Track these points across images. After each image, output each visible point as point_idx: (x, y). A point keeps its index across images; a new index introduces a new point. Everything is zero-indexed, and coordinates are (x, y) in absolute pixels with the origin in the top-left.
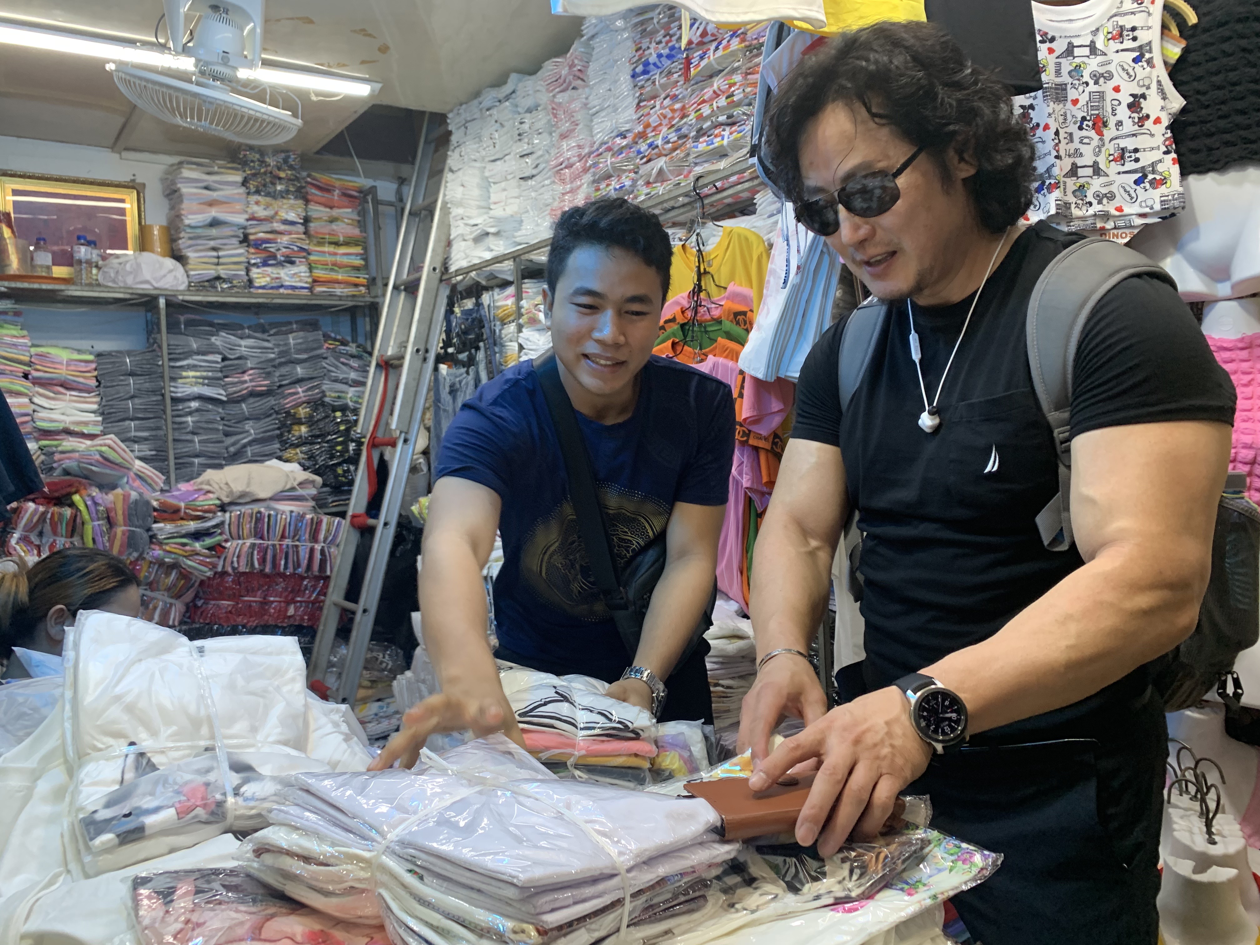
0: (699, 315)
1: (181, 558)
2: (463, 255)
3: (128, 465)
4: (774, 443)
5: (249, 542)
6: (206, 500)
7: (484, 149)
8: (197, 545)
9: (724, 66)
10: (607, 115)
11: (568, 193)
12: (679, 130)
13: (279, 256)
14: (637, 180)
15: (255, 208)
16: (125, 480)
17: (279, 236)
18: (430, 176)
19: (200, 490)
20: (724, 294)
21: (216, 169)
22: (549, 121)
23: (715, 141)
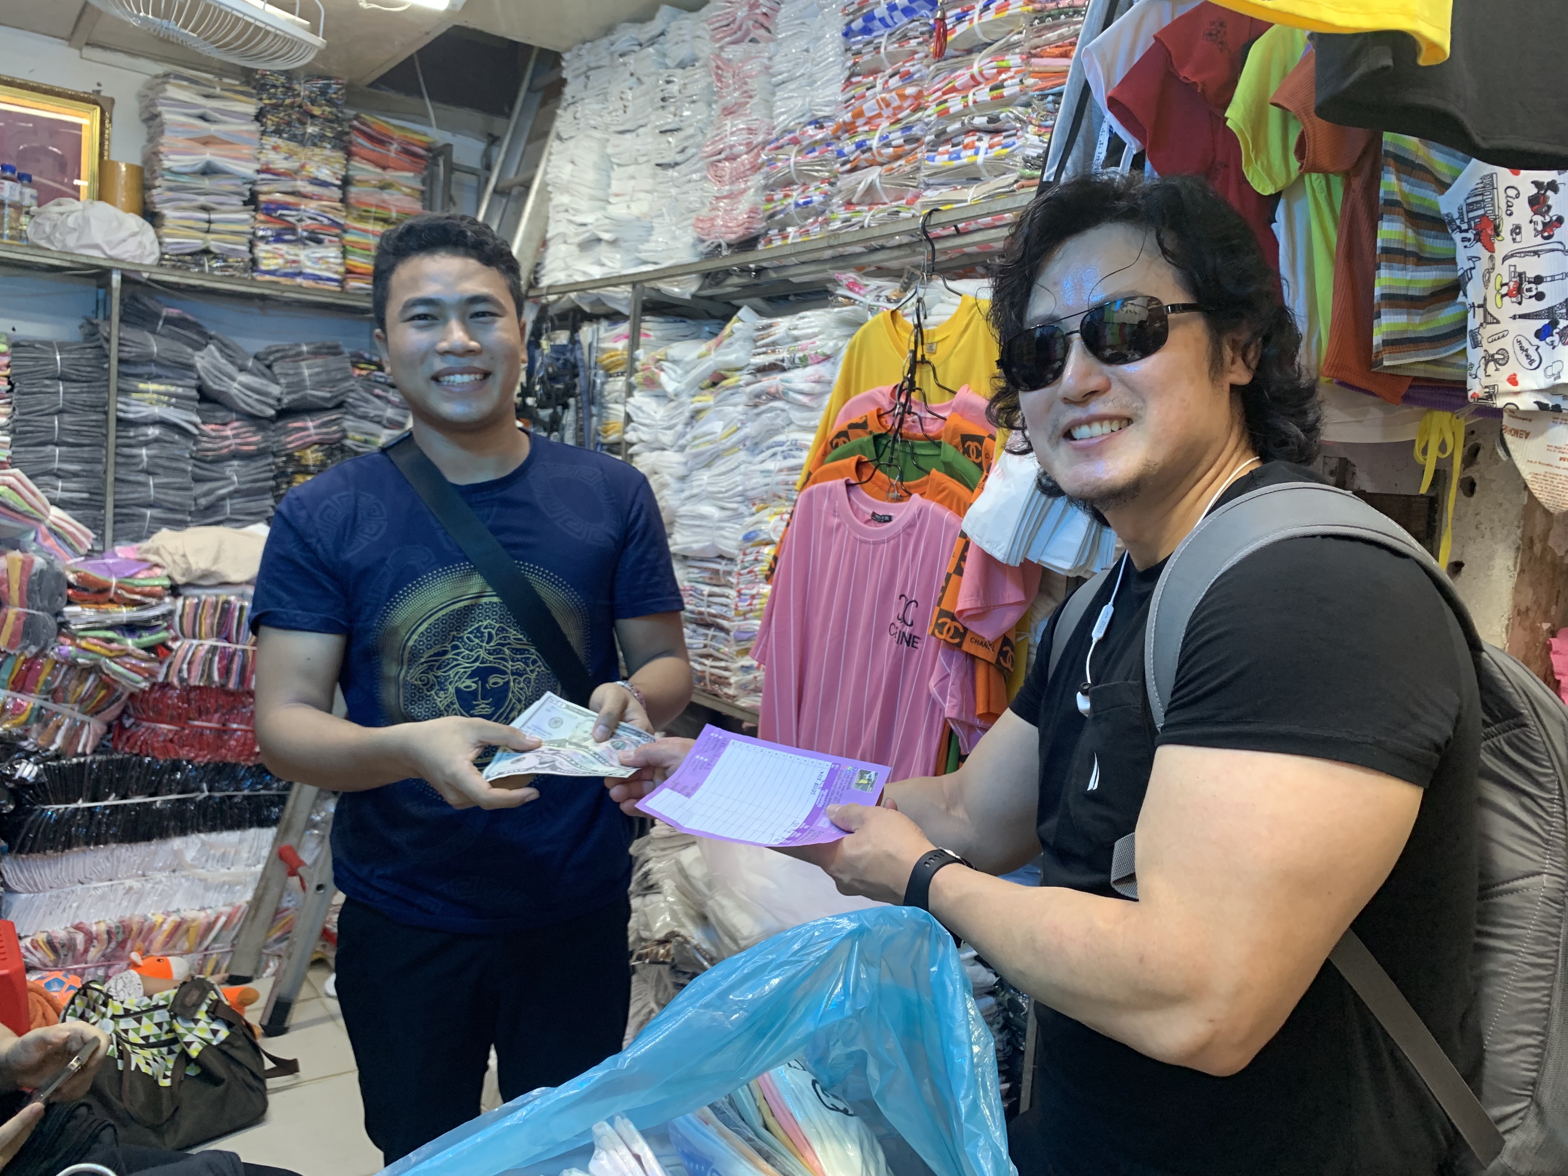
0: (905, 426)
1: (103, 659)
2: (562, 265)
3: (38, 515)
4: (1002, 653)
5: (209, 643)
6: (151, 578)
7: (610, 113)
8: (130, 643)
9: (994, 37)
10: (800, 87)
11: (725, 197)
12: (908, 128)
13: (300, 230)
14: (832, 196)
15: (272, 155)
16: (32, 536)
17: (305, 201)
18: (530, 141)
19: (145, 561)
20: (947, 400)
21: (218, 91)
22: (710, 85)
23: (963, 154)
